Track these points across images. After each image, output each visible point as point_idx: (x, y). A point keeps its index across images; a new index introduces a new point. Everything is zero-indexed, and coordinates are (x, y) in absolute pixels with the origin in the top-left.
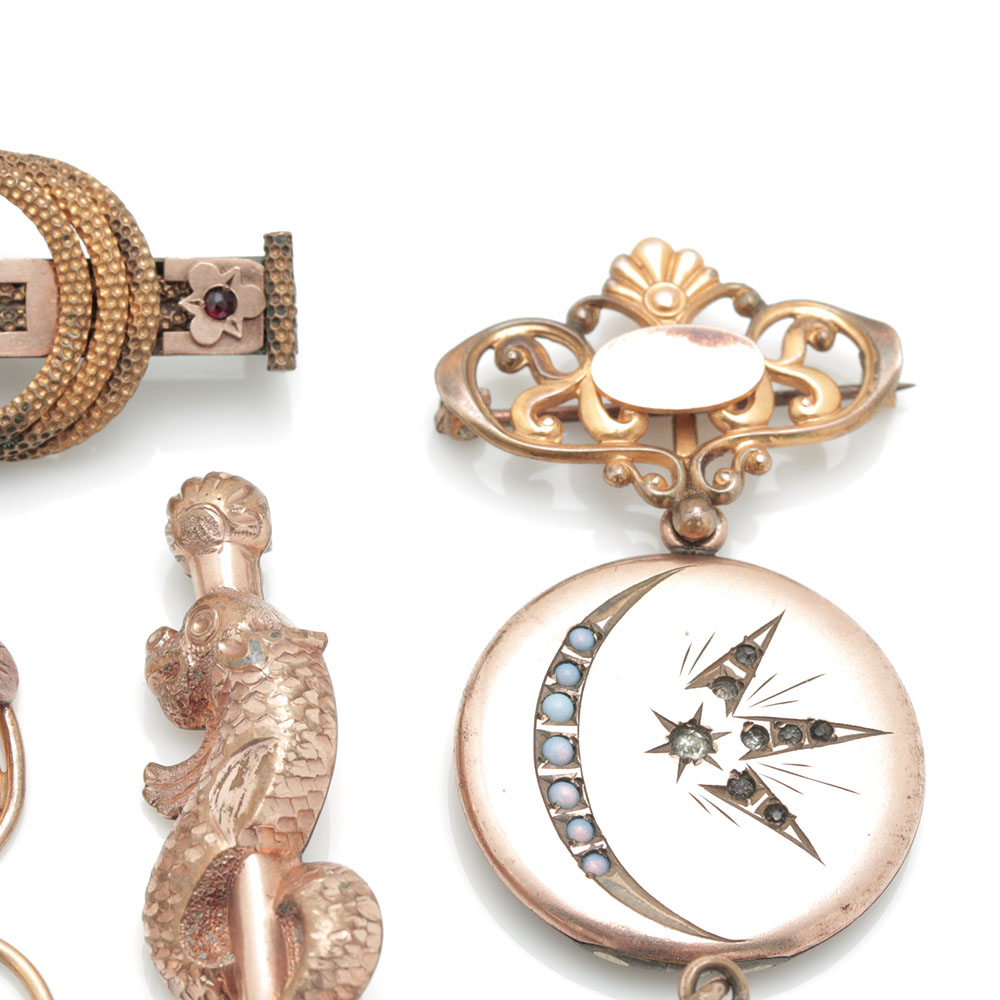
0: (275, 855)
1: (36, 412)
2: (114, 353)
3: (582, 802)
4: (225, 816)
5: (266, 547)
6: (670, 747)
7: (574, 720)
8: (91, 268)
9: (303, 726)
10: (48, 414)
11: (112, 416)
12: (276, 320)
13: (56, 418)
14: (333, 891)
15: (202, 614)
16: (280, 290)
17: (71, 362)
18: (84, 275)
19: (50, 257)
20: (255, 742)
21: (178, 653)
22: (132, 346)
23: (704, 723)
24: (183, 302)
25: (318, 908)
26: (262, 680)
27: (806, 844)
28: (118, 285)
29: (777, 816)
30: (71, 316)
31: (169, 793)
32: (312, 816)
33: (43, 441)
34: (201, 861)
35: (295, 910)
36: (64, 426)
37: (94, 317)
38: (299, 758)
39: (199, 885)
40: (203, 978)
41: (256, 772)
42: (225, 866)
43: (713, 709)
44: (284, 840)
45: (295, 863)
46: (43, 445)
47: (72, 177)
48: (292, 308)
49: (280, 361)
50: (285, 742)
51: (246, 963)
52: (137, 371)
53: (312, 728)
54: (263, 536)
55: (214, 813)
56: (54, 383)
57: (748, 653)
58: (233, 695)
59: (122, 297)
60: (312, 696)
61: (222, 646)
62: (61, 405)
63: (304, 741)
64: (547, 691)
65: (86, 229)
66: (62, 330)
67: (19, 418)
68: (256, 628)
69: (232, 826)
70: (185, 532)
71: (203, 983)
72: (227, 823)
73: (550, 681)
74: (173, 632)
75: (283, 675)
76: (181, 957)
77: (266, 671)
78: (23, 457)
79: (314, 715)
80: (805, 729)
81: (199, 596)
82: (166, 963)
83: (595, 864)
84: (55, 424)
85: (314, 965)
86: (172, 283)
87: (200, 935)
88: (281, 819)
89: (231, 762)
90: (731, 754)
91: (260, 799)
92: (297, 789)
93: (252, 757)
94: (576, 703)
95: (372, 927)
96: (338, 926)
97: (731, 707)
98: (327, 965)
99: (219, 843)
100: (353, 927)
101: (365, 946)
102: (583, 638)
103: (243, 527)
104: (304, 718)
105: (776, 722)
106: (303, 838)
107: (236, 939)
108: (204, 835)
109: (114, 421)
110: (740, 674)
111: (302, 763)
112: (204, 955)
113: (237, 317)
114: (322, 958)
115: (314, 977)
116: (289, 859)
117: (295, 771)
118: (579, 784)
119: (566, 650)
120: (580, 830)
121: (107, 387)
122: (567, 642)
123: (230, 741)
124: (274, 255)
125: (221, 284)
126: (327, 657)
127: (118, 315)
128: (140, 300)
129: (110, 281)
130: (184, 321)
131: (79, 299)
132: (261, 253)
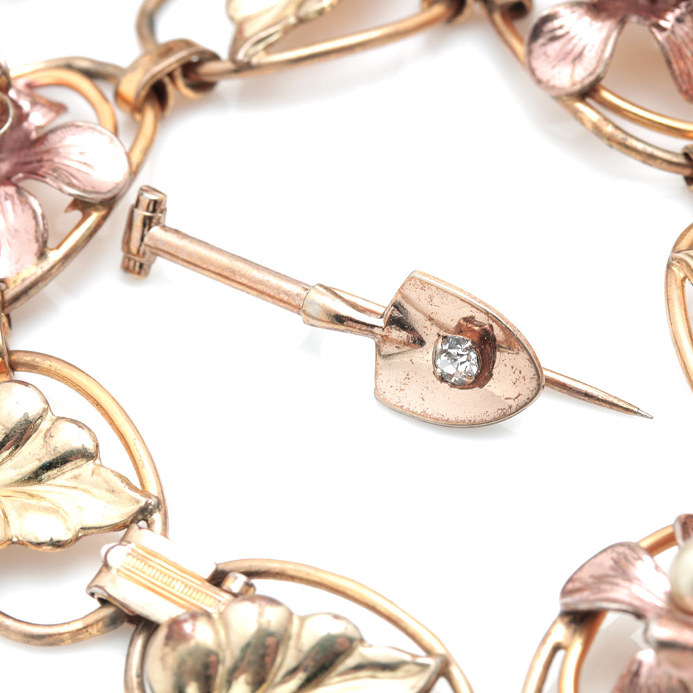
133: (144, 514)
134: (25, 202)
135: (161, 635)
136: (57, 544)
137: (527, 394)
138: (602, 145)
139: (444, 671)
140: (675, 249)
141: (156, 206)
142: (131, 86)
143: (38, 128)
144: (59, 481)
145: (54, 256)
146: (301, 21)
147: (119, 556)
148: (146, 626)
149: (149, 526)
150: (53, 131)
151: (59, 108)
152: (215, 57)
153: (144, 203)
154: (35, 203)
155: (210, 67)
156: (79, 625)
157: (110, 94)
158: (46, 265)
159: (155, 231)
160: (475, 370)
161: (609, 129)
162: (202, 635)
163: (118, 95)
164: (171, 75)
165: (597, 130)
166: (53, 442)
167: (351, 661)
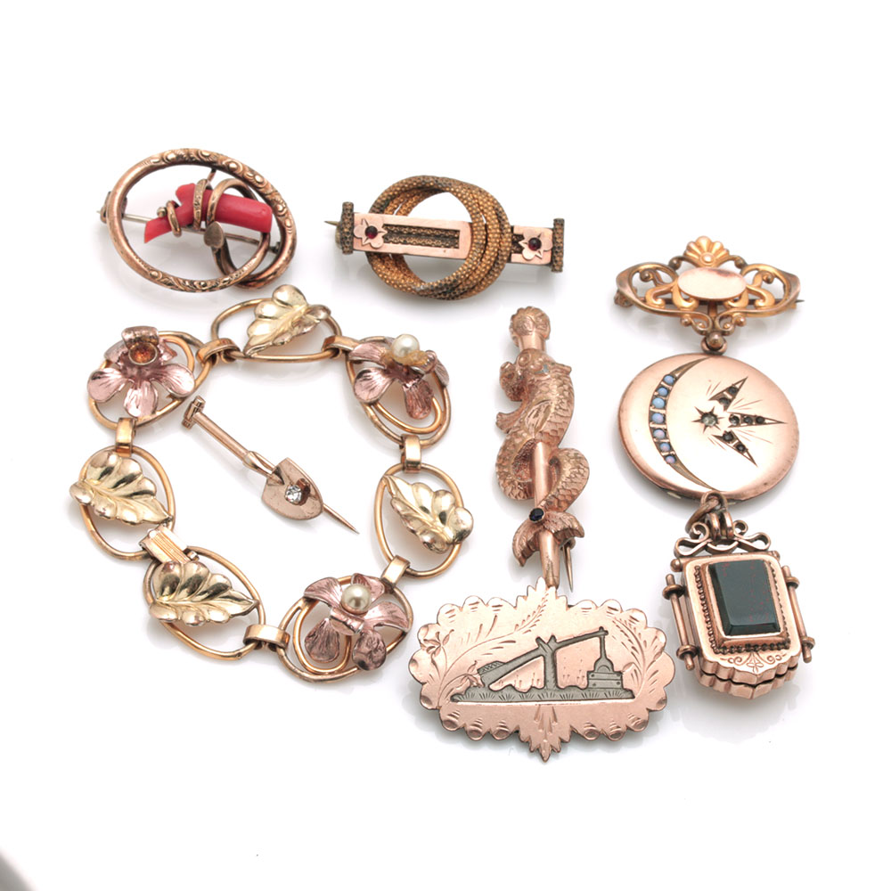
0: (548, 443)
1: (461, 279)
2: (493, 259)
3: (666, 437)
4: (531, 427)
5: (547, 338)
6: (701, 421)
7: (664, 408)
8: (486, 226)
9: (562, 397)
10: (465, 281)
11: (489, 284)
12: (557, 252)
13: (468, 283)
14: (572, 455)
15: (525, 355)
16: (559, 241)
17: (476, 261)
18: (483, 228)
19: (471, 221)
20: (543, 401)
21: (514, 370)
22: (500, 258)
23: (715, 413)
24: (521, 243)
25: (566, 460)
26: (548, 379)
27: (752, 459)
28: (496, 233)
29: (741, 448)
30: (477, 243)
31: (507, 423)
32: (563, 431)
33: (462, 291)
34: (521, 443)
35: (556, 462)
36: (471, 286)
37: (486, 245)
39: (520, 452)
40: (519, 486)
41: (544, 412)
42: (530, 445)
43: (718, 409)
44: (552, 438)
45: (556, 448)
46: (461, 294)
47: (480, 191)
48: (562, 247)
49: (557, 268)
50: (555, 402)
51: (536, 480)
52: (501, 267)
53: (565, 398)
54: (547, 333)
55: (527, 425)
56: (469, 268)
57: (733, 390)
58: (536, 385)
59: (497, 238)
60: (566, 387)
61: (532, 367)
62: (471, 278)
63: (562, 402)
64: (654, 397)
65: (485, 211)
66: (474, 249)
67: (455, 281)
68: (545, 361)
70: (518, 327)
71: (519, 488)
72: (532, 430)
73: (656, 394)
74: (511, 363)
75: (555, 378)
76: (511, 478)
77: (549, 376)
78: (453, 298)
79: (566, 394)
80: (754, 419)
81: (521, 350)
82: (505, 480)
83: (670, 459)
84: (467, 285)
85: (564, 481)
86: (516, 235)
87: (518, 471)
88: (552, 430)
89: (534, 408)
90: (725, 425)
91: (545, 422)
92: (559, 420)
93: (542, 407)
94: (666, 402)
95: (586, 470)
96: (574, 467)
97: (726, 408)
98: (569, 480)
99: (528, 437)
100: (579, 468)
101: (583, 475)
102: (669, 379)
103: (541, 327)
104: (563, 394)
105: (743, 415)
106: (559, 439)
107: (532, 474)
108: (522, 434)
109: (490, 287)
110: (729, 397)
111: (561, 410)
112: (520, 478)
113: (541, 250)
114: (567, 478)
115: (564, 485)
116: (554, 446)
117: (559, 413)
118: (665, 431)
119: (662, 383)
120: (665, 447)
121: (489, 273)
122: (663, 380)
123: (534, 400)
124: (557, 227)
125: (536, 237)
126: (571, 375)
127: (495, 245)
128: (504, 240)
129: (493, 231)
130: (520, 250)
131: (480, 237)
132: (552, 226)
133: (166, 521)
134: (152, 391)
135: (162, 567)
136: (133, 523)
137: (315, 514)
138: (372, 425)
139: (257, 606)
140: (386, 474)
141: (201, 405)
142: (204, 352)
143: (165, 361)
144: (139, 500)
145: (158, 413)
146: (274, 345)
147: (153, 534)
148: (157, 562)
149: (167, 526)
150: (170, 365)
151: (174, 354)
152: (238, 350)
153: (196, 403)
154: (156, 392)
155: (235, 353)
156: (133, 555)
157: (194, 354)
158: (154, 416)
159: (198, 413)
160: (299, 499)
161: (376, 420)
162: (176, 571)
163: (197, 354)
164: (219, 353)
165: (372, 419)
166: (140, 485)
167: (225, 594)
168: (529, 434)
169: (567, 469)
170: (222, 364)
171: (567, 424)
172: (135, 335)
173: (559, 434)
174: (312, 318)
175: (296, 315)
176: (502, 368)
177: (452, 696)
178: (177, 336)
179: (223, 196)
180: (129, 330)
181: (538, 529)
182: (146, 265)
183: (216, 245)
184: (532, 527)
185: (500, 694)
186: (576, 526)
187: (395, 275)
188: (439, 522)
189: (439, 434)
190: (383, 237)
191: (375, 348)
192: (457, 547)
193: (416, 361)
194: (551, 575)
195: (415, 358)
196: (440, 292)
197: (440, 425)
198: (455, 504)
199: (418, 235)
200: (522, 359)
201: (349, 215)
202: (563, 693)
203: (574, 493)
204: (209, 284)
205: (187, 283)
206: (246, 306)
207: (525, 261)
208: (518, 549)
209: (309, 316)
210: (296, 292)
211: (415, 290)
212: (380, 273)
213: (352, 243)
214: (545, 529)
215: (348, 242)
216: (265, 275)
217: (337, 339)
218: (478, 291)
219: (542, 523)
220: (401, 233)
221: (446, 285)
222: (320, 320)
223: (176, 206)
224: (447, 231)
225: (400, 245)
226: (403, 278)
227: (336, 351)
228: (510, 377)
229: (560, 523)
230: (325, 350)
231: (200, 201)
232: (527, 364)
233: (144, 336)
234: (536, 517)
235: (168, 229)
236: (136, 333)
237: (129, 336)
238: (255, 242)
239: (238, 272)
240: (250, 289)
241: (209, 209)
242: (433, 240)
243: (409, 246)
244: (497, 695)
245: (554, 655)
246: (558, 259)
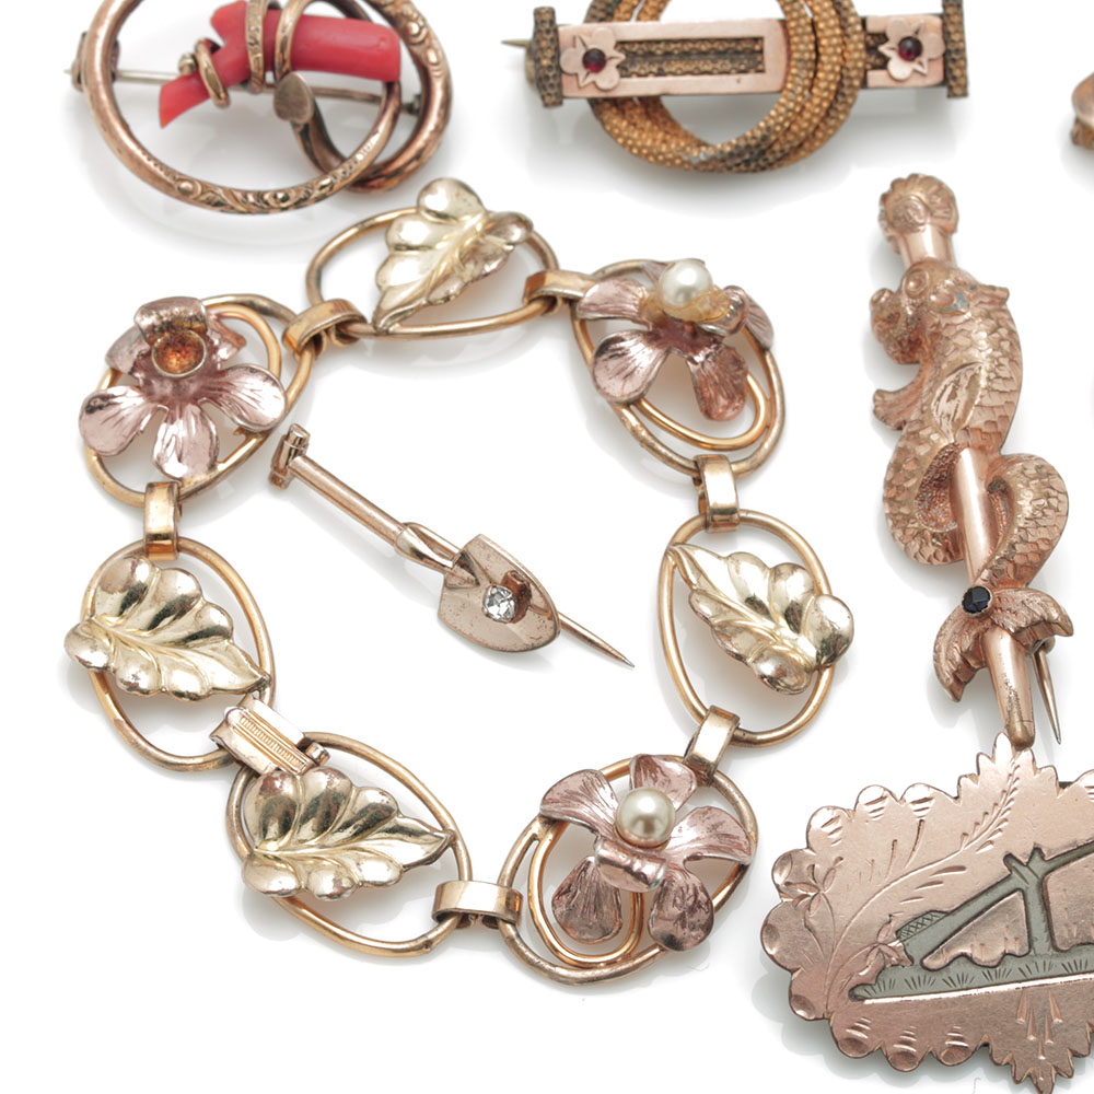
0: (981, 449)
1: (776, 133)
2: (833, 87)
4: (944, 421)
5: (953, 230)
8: (813, 24)
9: (998, 354)
10: (785, 135)
11: (830, 136)
12: (954, 60)
13: (790, 137)
14: (1031, 471)
15: (916, 276)
16: (955, 37)
17: (802, 94)
18: (809, 29)
19: (781, 15)
20: (963, 366)
21: (899, 305)
22: (846, 82)
24: (883, 49)
25: (1022, 483)
26: (967, 321)
28: (835, 36)
30: (800, 60)
31: (895, 410)
32: (1007, 420)
33: (779, 155)
34: (928, 454)
35: (1002, 487)
36: (796, 143)
37: (817, 61)
38: (998, 377)
39: (928, 472)
40: (934, 540)
41: (967, 388)
42: (947, 457)
44: (988, 438)
45: (996, 455)
46: (779, 160)
48: (964, 50)
49: (958, 91)
50: (987, 365)
52: (850, 100)
53: (1005, 355)
54: (952, 221)
55: (936, 418)
56: (789, 110)
58: (945, 333)
59: (838, 45)
60: (1003, 332)
61: (933, 298)
62: (795, 128)
63: (1000, 365)
66: (794, 71)
67: (764, 138)
68: (958, 283)
69: (950, 427)
70: (896, 218)
71: (933, 544)
72: (947, 426)
74: (890, 292)
75: (981, 316)
76: (916, 525)
77: (969, 315)
78: (763, 169)
79: (1006, 345)
81: (908, 265)
82: (904, 530)
84: (789, 142)
85: (1021, 525)
86: (873, 35)
87: (929, 509)
88: (986, 422)
89: (946, 382)
91: (971, 408)
92: (997, 400)
93: (962, 377)
95: (1061, 497)
96: (1038, 495)
98: (1031, 523)
99: (942, 441)
100: (1048, 496)
101: (1056, 510)
103: (939, 212)
104: (999, 348)
106: (1001, 438)
107: (957, 512)
108: (929, 435)
109: (833, 140)
111: (1000, 381)
112: (933, 524)
113: (924, 58)
114: (1027, 519)
115: (1022, 533)
116: (992, 452)
117: (995, 386)
121: (827, 114)
123: (944, 366)
124: (950, 10)
125: (910, 34)
126: (1010, 305)
127: (835, 59)
128: (851, 47)
129: (828, 33)
130: (883, 63)
131: (804, 48)
132: (940, 10)
133: (259, 686)
134: (205, 424)
135: (260, 783)
136: (194, 697)
137: (546, 638)
138: (636, 444)
139: (452, 842)
140: (673, 543)
141: (302, 442)
142: (298, 332)
143: (223, 360)
144: (201, 649)
145: (221, 467)
146: (430, 303)
147: (235, 717)
148: (249, 772)
149: (261, 698)
150: (232, 368)
151: (239, 341)
152: (362, 320)
153: (292, 438)
154: (213, 427)
155: (357, 327)
156: (200, 760)
157: (279, 335)
158: (213, 474)
159: (298, 459)
160: (512, 610)
161: (644, 433)
162: (287, 788)
163: (284, 336)
164: (327, 331)
165: (634, 432)
166: (200, 621)
167: (388, 825)
168: (943, 435)
169: (1026, 502)
170: (333, 349)
171: (1012, 405)
172: (161, 318)
173: (1000, 427)
174: (496, 241)
175: (465, 236)
176: (874, 302)
177: (852, 989)
178: (242, 304)
179: (303, 20)
180: (148, 309)
181: (981, 628)
182: (169, 171)
183: (299, 116)
184: (969, 624)
185: (945, 975)
186: (1055, 615)
187: (647, 136)
188: (785, 630)
189: (766, 446)
190: (618, 67)
191: (628, 290)
192: (826, 674)
193: (708, 313)
194: (1016, 718)
195: (707, 307)
196: (738, 161)
197: (767, 427)
198: (815, 590)
199: (685, 55)
200: (912, 284)
201: (548, 32)
202: (1068, 960)
203: (1043, 547)
204: (293, 194)
205: (251, 198)
206: (367, 229)
207: (892, 84)
208: (947, 668)
209: (491, 238)
210: (462, 192)
211: (689, 163)
212: (619, 136)
213: (560, 85)
214: (993, 623)
215: (552, 85)
216: (399, 163)
217: (550, 278)
218: (811, 151)
219: (987, 616)
220: (652, 54)
221: (748, 146)
222: (514, 244)
223: (213, 48)
224: (738, 40)
225: (651, 79)
226: (664, 141)
227: (550, 302)
228: (892, 319)
229: (1023, 612)
230: (530, 302)
231: (259, 37)
232: (921, 294)
233: (179, 318)
234: (976, 605)
235: (204, 95)
236: (162, 313)
237: (147, 321)
238: (373, 99)
239: (346, 165)
240: (374, 192)
241: (278, 51)
242: (714, 62)
243: (670, 78)
244: (938, 978)
245: (1042, 886)
246: (957, 73)
